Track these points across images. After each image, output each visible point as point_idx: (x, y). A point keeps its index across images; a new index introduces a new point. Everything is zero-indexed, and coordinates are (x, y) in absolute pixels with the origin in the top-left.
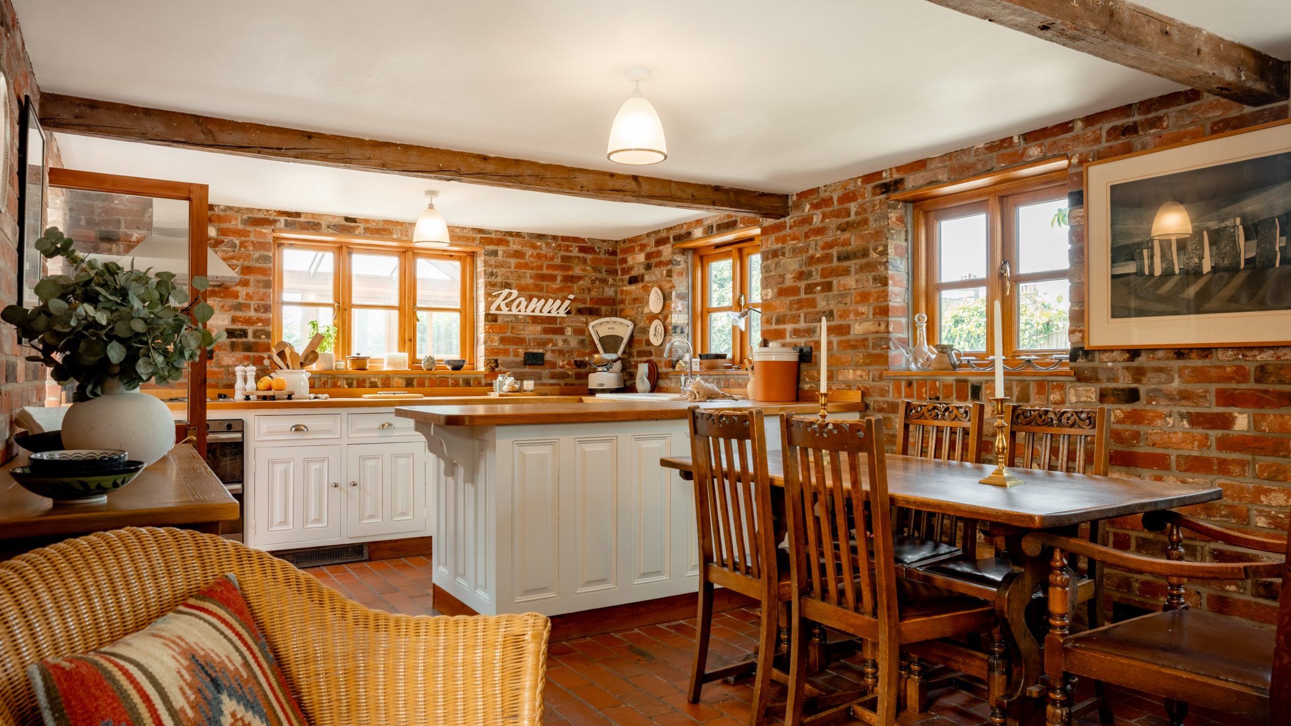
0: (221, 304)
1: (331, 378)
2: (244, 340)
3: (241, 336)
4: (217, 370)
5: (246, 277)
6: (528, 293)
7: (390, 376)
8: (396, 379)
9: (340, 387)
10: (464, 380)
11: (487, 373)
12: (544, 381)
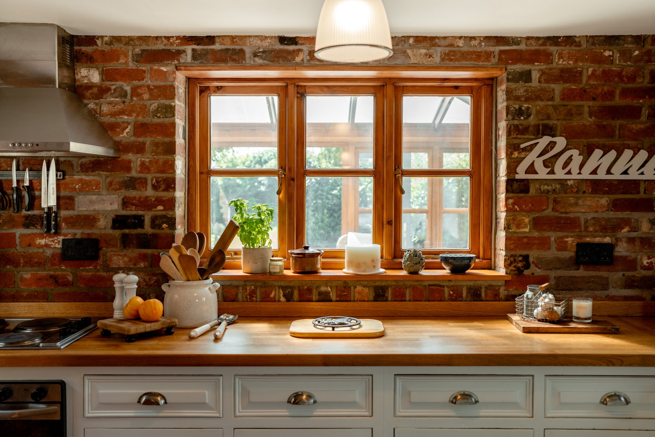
0: (109, 180)
1: (261, 287)
2: (139, 231)
3: (135, 226)
4: (104, 274)
5: (141, 139)
6: (585, 141)
7: (350, 284)
8: (359, 288)
9: (273, 300)
10: (469, 289)
11: (509, 278)
12: (613, 292)
